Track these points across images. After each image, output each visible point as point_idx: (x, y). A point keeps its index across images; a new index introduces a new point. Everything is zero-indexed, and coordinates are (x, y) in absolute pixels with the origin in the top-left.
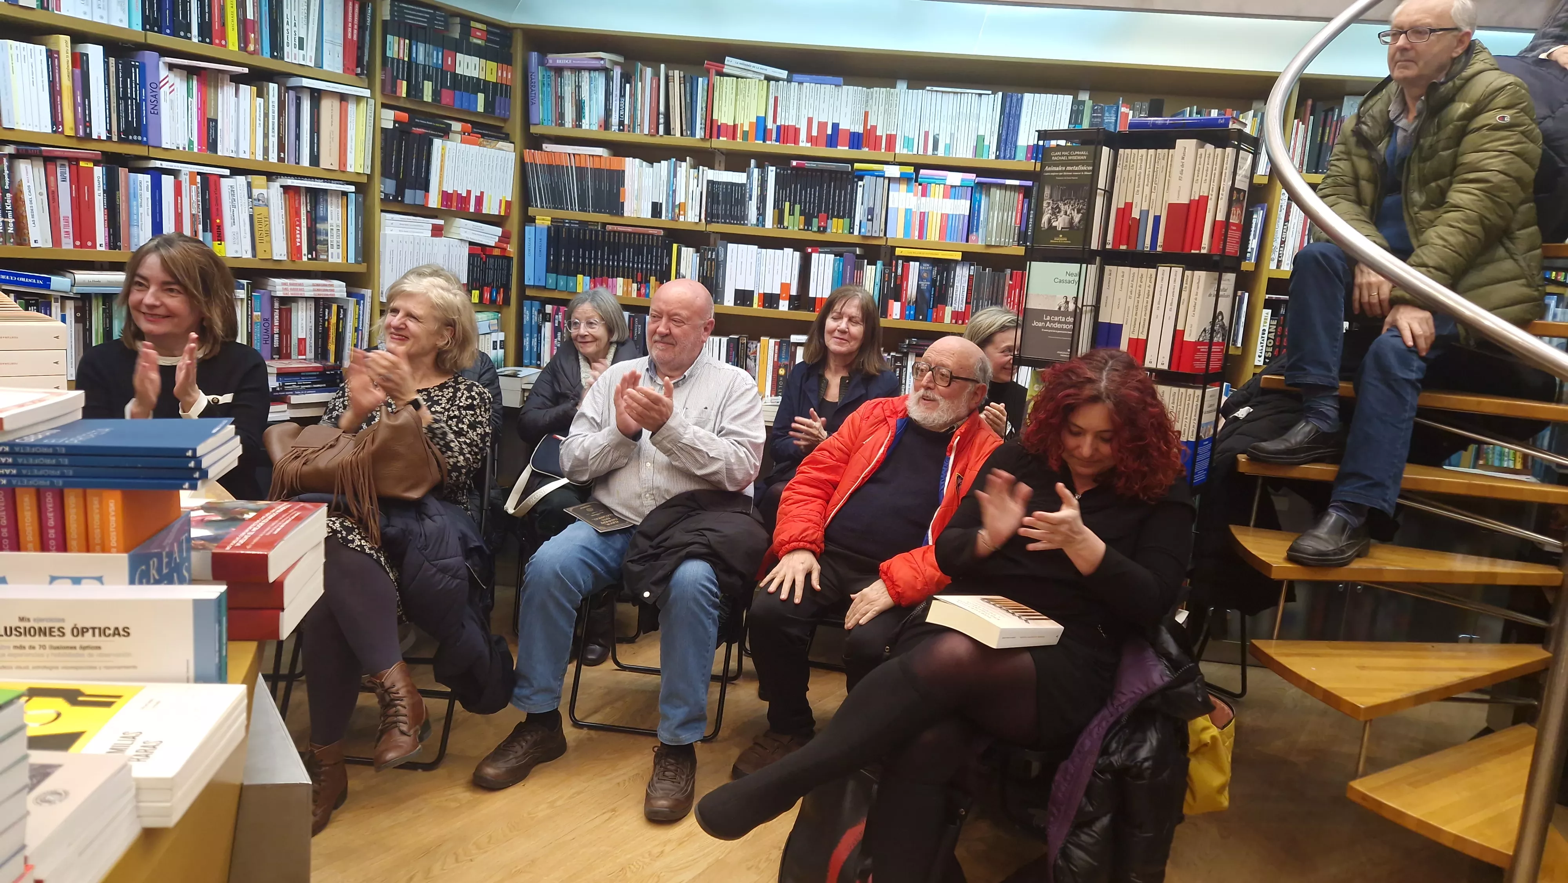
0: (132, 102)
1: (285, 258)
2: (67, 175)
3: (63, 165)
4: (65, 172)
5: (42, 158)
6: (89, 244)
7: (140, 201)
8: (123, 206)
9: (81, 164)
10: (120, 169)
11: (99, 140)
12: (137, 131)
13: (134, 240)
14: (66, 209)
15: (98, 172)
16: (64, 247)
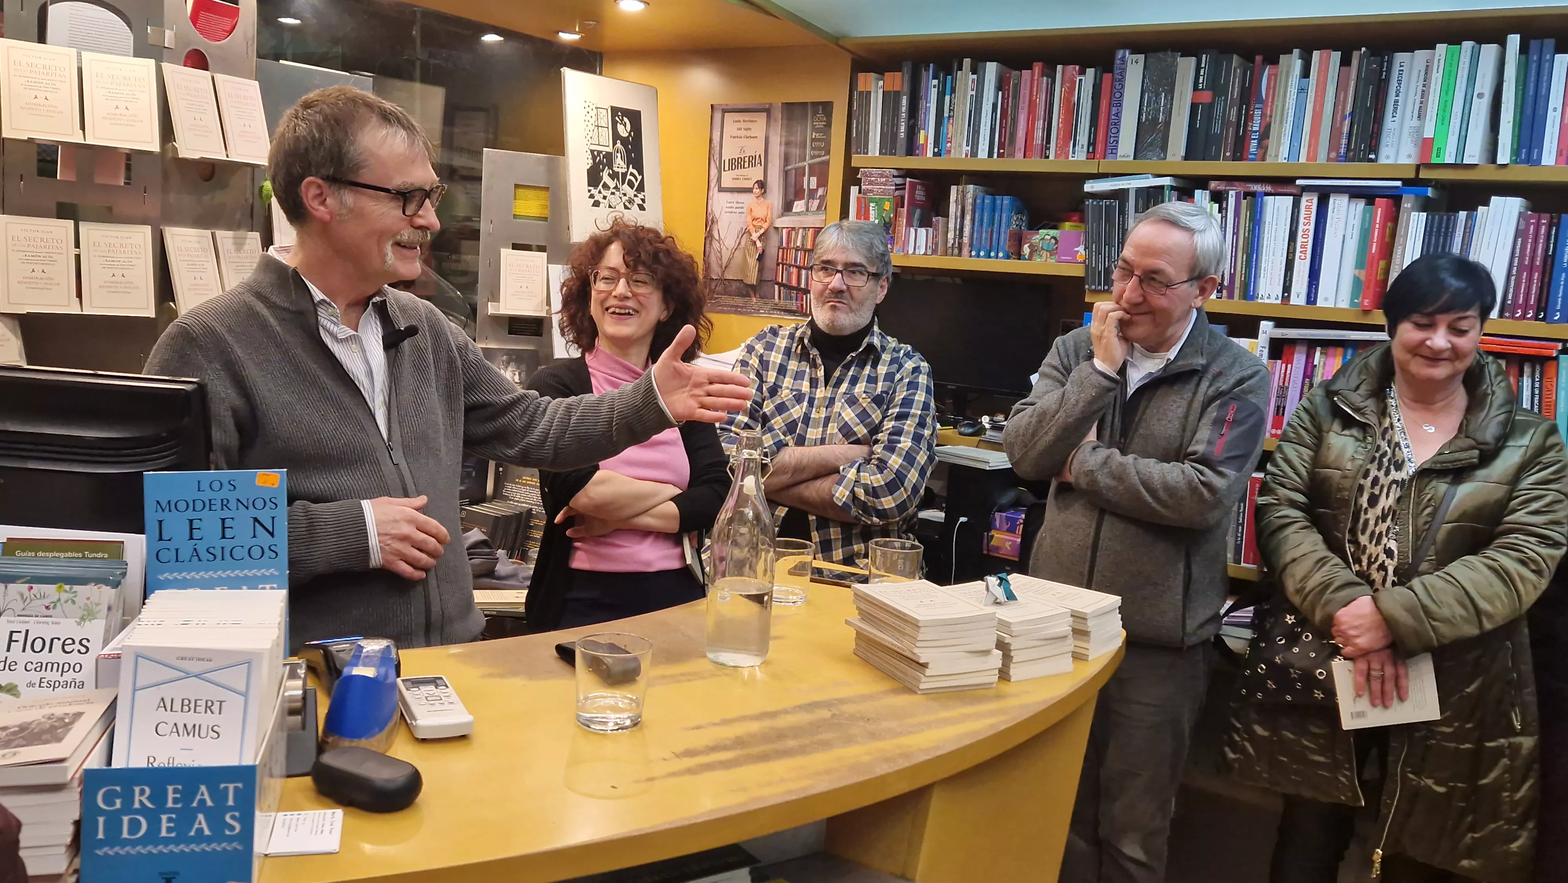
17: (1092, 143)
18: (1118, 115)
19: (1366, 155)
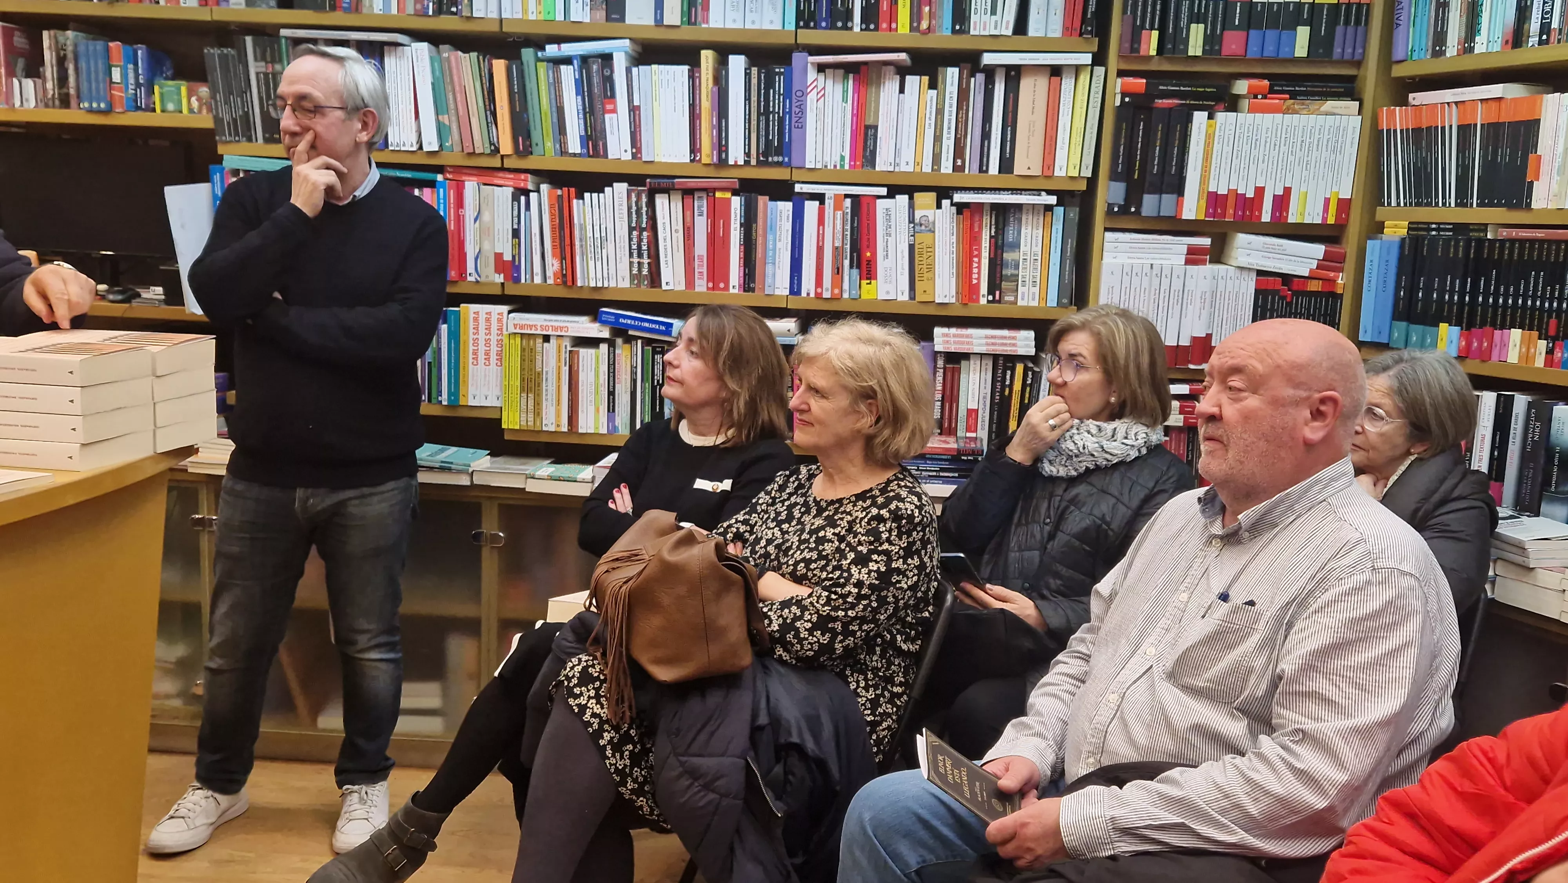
0: (774, 117)
1: (953, 300)
2: (705, 209)
3: (700, 198)
4: (701, 204)
5: (680, 192)
6: (722, 285)
7: (778, 233)
8: (760, 241)
9: (718, 195)
10: (760, 197)
11: (736, 165)
12: (779, 152)
13: (769, 281)
14: (701, 247)
15: (736, 202)
16: (697, 289)
19: (449, 8)
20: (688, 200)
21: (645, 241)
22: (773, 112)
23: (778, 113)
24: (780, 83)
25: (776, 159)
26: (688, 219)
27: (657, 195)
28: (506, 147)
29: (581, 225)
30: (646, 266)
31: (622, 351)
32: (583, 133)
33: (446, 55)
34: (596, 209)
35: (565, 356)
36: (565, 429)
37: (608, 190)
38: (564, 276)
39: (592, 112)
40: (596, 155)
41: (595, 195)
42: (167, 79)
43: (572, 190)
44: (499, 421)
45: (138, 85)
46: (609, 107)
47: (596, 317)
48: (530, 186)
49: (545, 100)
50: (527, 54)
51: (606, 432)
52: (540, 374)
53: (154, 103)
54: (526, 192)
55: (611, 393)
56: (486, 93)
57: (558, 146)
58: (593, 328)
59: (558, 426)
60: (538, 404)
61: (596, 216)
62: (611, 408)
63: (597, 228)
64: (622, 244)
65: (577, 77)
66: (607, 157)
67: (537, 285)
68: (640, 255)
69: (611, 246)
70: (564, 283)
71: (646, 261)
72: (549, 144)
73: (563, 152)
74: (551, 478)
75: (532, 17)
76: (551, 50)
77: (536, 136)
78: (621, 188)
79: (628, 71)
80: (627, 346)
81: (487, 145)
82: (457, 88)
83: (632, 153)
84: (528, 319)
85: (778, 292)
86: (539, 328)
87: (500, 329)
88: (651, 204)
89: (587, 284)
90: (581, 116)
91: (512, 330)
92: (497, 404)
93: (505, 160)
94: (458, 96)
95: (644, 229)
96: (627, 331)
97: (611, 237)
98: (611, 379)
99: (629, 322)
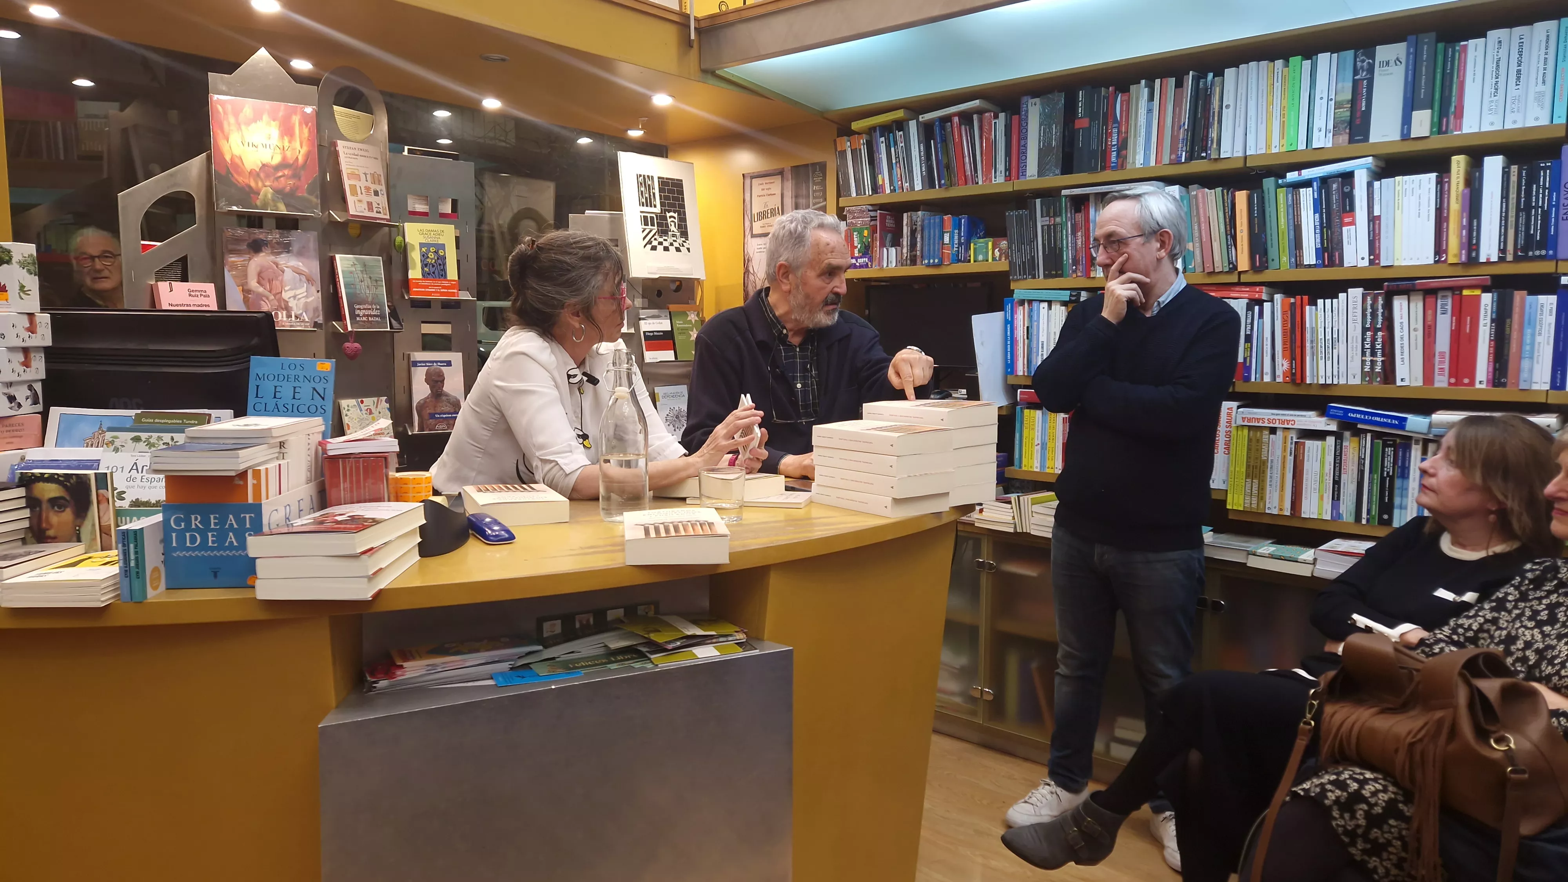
2: (1449, 307)
3: (1444, 297)
4: (1446, 303)
5: (1421, 292)
6: (1466, 381)
7: (1538, 327)
8: (1515, 335)
9: (1466, 292)
10: (1516, 293)
11: (1488, 263)
12: (1541, 245)
13: (1524, 375)
14: (1443, 343)
15: (1487, 299)
16: (1437, 385)
17: (1008, 169)
18: (1025, 146)
19: (1199, 154)
20: (1430, 300)
21: (1380, 340)
22: (1537, 207)
23: (1542, 207)
24: (1545, 178)
25: (1537, 253)
26: (1429, 318)
27: (1395, 297)
28: (1243, 264)
29: (1312, 328)
30: (1379, 364)
31: (1350, 445)
32: (1319, 246)
33: (1194, 193)
34: (1328, 313)
35: (1290, 447)
36: (1288, 514)
37: (1342, 296)
38: (1293, 375)
39: (1329, 225)
40: (1331, 264)
41: (1328, 301)
42: (980, 238)
43: (1306, 298)
44: (1224, 502)
45: (960, 244)
46: (1347, 220)
47: (1323, 411)
48: (1264, 297)
49: (1283, 220)
50: (1269, 183)
51: (1329, 519)
52: (1265, 463)
53: (970, 256)
54: (1260, 302)
55: (1337, 483)
56: (1228, 220)
57: (1293, 260)
58: (1320, 422)
59: (1281, 510)
60: (1261, 490)
61: (1329, 319)
62: (1336, 497)
63: (1329, 330)
64: (1355, 345)
65: (1316, 196)
66: (1343, 266)
67: (1267, 383)
68: (1373, 354)
69: (1342, 346)
70: (1293, 381)
71: (1379, 359)
72: (1285, 259)
73: (1299, 264)
74: (1272, 556)
75: (1274, 151)
76: (1292, 176)
77: (1272, 253)
78: (1356, 293)
79: (1370, 185)
80: (1356, 439)
81: (1226, 264)
82: (1202, 219)
83: (1370, 259)
84: (1256, 413)
85: (1535, 387)
86: (1266, 421)
87: (1229, 422)
88: (1388, 307)
89: (1315, 382)
90: (1318, 231)
91: (1240, 422)
92: (1223, 487)
93: (1242, 276)
94: (1203, 225)
95: (1380, 330)
96: (1357, 424)
97: (1343, 338)
98: (1337, 469)
99: (1358, 416)
